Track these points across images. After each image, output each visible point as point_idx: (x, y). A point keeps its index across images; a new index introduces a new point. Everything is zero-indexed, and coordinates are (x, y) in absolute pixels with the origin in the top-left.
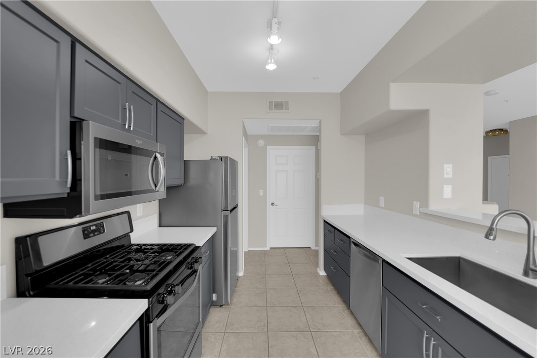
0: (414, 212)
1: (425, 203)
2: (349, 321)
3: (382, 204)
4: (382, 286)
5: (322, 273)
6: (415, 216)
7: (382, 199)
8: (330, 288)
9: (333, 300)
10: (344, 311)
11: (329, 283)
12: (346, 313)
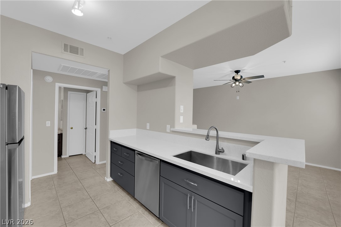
0: (167, 131)
1: (173, 126)
2: (135, 206)
3: (148, 127)
4: (160, 176)
5: (109, 179)
6: (168, 133)
7: (148, 125)
8: (117, 188)
9: (121, 196)
10: (129, 201)
11: (115, 185)
12: (132, 201)
